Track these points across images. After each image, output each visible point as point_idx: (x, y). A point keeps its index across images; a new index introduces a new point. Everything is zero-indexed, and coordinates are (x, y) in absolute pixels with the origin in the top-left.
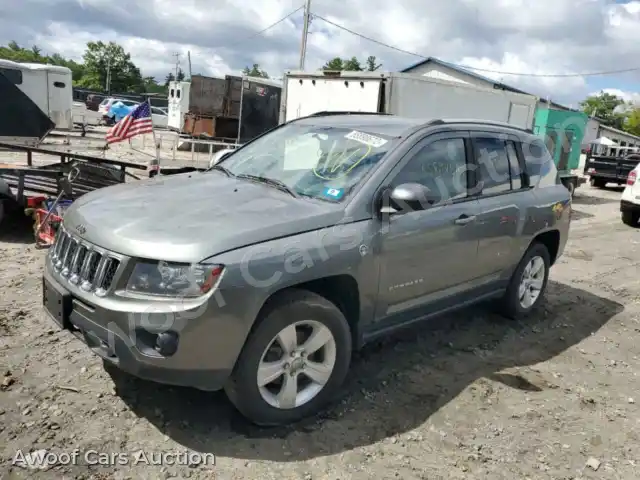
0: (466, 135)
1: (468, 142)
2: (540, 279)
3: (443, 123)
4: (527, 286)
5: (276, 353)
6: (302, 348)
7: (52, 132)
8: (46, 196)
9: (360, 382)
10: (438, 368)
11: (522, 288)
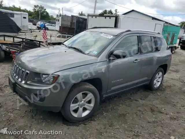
0: (138, 35)
1: (138, 37)
2: (161, 79)
3: (130, 31)
4: (157, 81)
5: (76, 101)
6: (84, 100)
7: (21, 31)
8: (16, 51)
9: (103, 110)
10: (127, 105)
11: (155, 81)
